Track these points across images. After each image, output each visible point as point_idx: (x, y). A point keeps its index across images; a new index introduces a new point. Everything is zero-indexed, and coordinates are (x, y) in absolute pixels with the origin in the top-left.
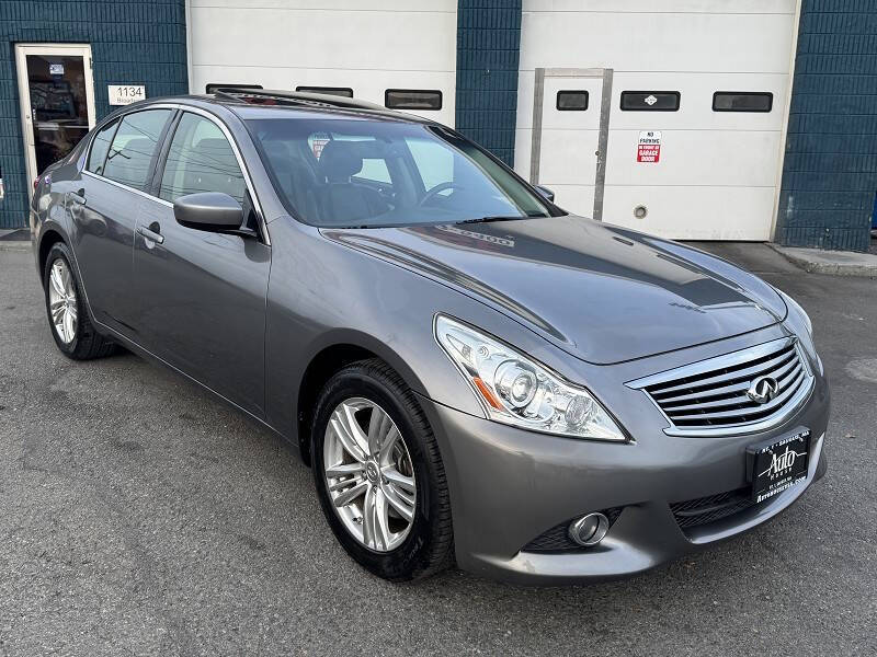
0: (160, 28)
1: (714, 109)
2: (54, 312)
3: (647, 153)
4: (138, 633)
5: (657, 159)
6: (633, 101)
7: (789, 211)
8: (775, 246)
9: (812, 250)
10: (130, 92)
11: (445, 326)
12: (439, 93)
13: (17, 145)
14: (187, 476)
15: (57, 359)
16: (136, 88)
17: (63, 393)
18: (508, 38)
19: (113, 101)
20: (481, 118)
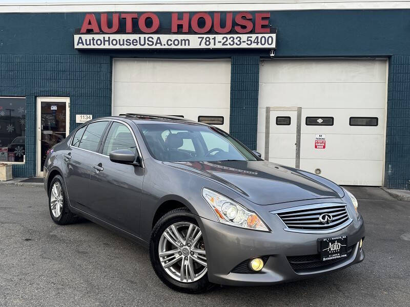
0: (101, 91)
1: (350, 125)
2: (52, 205)
3: (319, 144)
4: (89, 304)
5: (324, 147)
6: (311, 121)
7: (390, 171)
8: (385, 188)
9: (402, 190)
10: (85, 117)
11: (206, 192)
12: (223, 117)
13: (33, 140)
14: (106, 262)
15: (52, 224)
16: (88, 116)
17: (55, 235)
18: (253, 94)
19: (78, 121)
20: (241, 128)
